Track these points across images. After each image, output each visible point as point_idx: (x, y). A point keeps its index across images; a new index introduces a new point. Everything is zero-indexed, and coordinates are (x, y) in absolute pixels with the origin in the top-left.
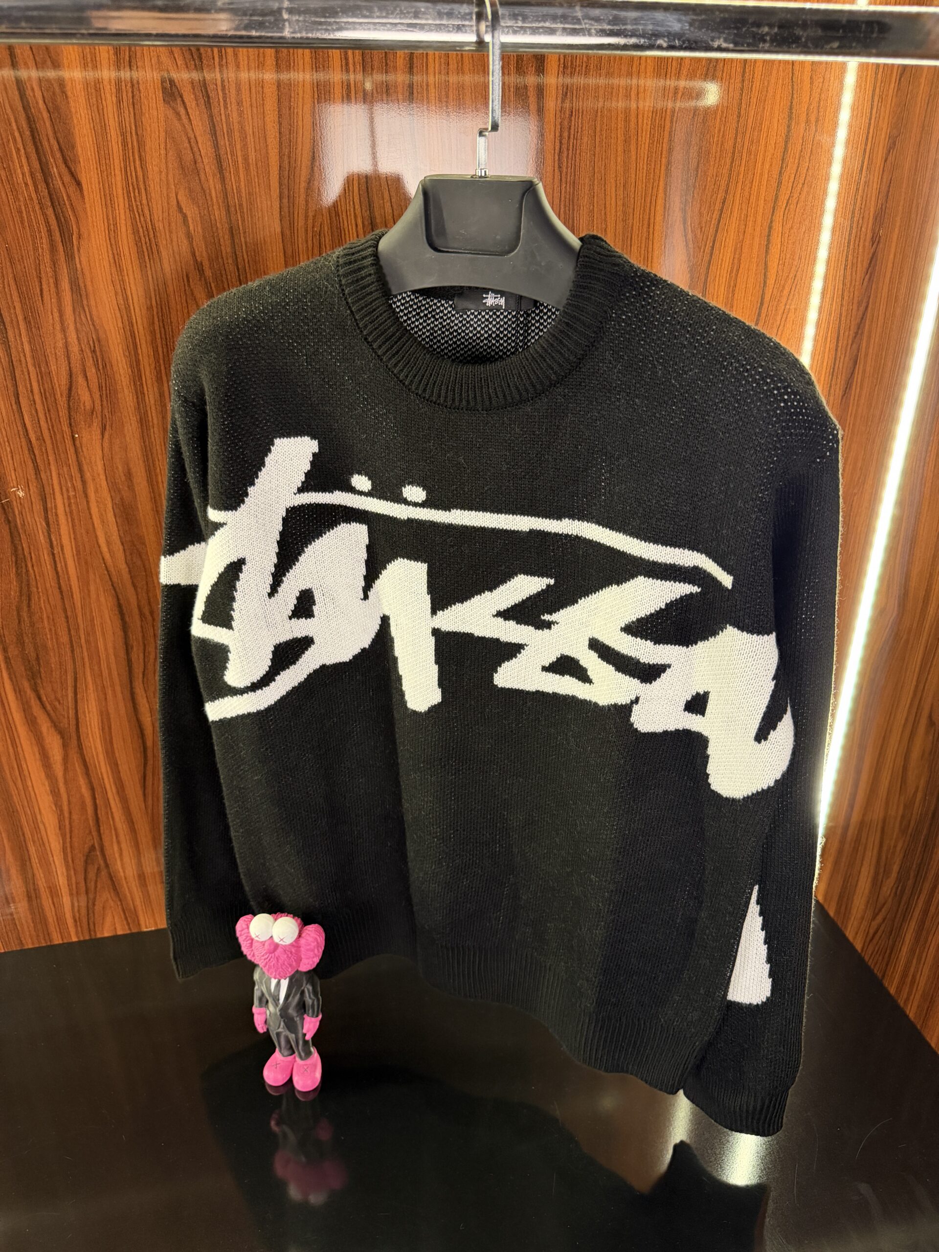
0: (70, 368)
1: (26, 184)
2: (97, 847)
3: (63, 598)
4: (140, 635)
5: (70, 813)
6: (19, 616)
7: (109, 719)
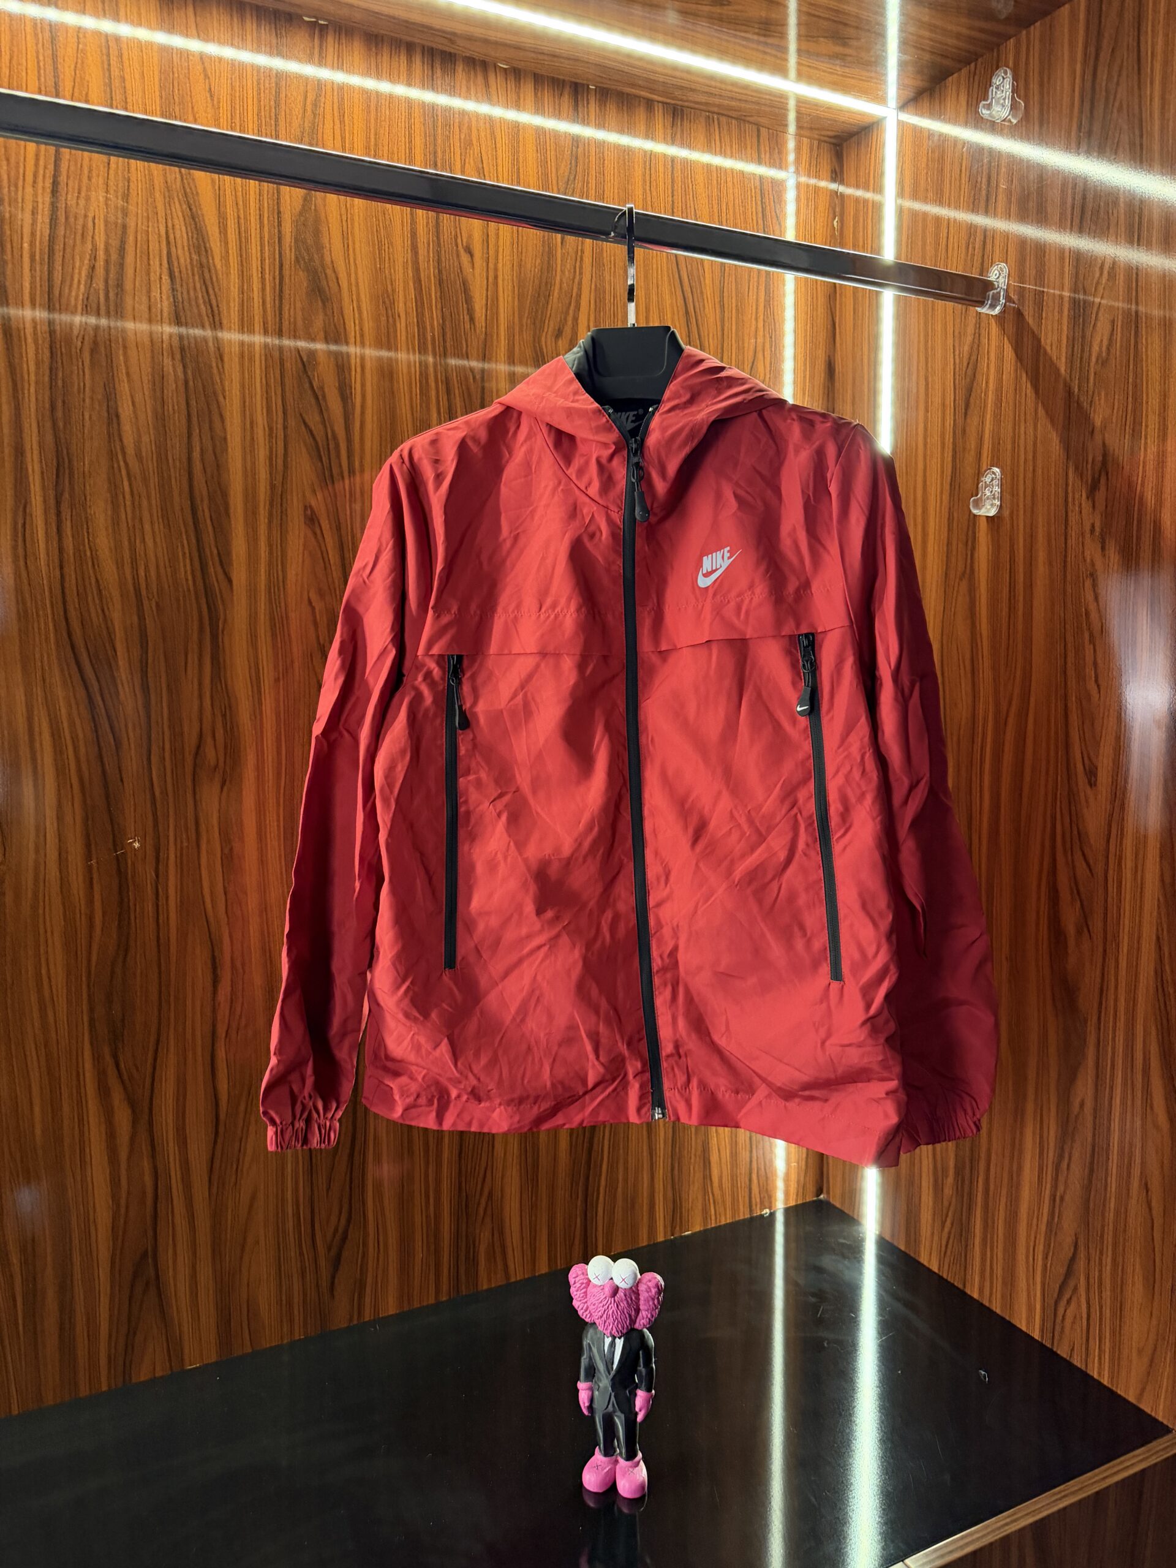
0: (201, 729)
1: (187, 580)
2: (150, 1253)
3: (159, 952)
4: (229, 989)
5: (127, 1207)
6: (113, 972)
7: (185, 1088)
